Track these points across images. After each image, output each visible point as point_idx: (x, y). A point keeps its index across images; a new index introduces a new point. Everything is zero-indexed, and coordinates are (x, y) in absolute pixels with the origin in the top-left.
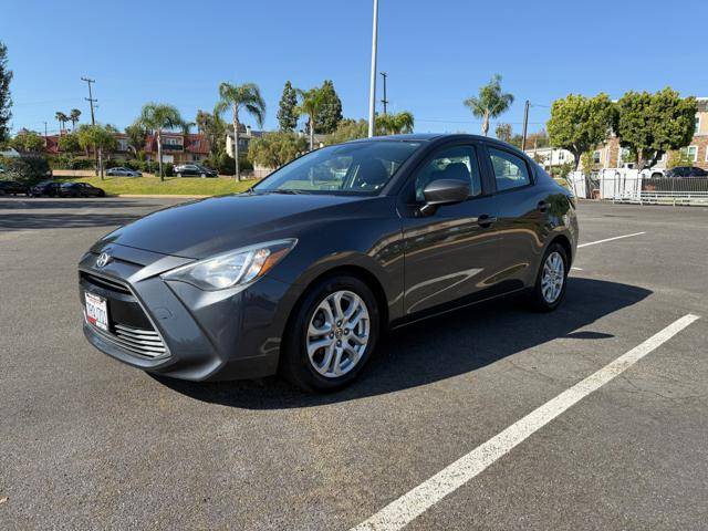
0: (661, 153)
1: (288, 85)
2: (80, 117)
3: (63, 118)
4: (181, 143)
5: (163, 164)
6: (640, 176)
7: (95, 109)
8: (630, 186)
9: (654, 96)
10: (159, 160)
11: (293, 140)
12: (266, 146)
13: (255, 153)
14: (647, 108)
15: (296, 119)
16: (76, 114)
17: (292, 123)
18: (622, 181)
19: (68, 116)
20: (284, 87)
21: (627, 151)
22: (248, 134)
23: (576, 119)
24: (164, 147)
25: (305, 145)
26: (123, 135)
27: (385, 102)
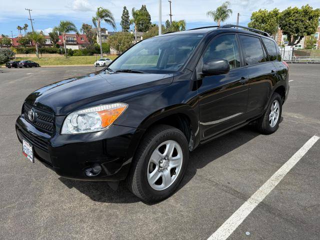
0: (302, 37)
1: (125, 8)
2: (28, 28)
3: (20, 28)
4: (75, 39)
5: (67, 49)
6: (292, 49)
9: (300, 8)
10: (64, 48)
11: (127, 36)
12: (115, 39)
13: (111, 42)
15: (129, 25)
16: (26, 26)
17: (127, 27)
18: (283, 52)
19: (22, 27)
20: (123, 9)
21: (285, 36)
22: (107, 33)
23: (263, 21)
24: (67, 41)
26: (48, 36)
27: (171, 15)
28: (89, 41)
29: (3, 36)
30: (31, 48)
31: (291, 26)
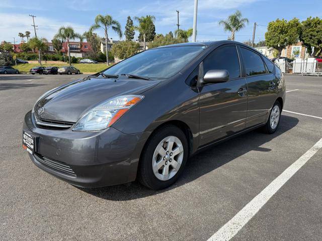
1: (129, 18)
2: (30, 35)
3: (21, 35)
4: (79, 47)
5: (71, 57)
7: (36, 30)
8: (309, 67)
10: (68, 55)
11: (133, 45)
12: (120, 48)
13: (115, 51)
14: (319, 26)
15: (133, 35)
16: (28, 34)
17: (131, 36)
18: (305, 64)
19: (25, 34)
20: (127, 19)
22: (111, 42)
23: (282, 32)
24: (71, 49)
25: (139, 47)
26: (51, 43)
27: (178, 25)
28: (94, 49)
29: (5, 42)
30: (33, 54)
31: (313, 38)
